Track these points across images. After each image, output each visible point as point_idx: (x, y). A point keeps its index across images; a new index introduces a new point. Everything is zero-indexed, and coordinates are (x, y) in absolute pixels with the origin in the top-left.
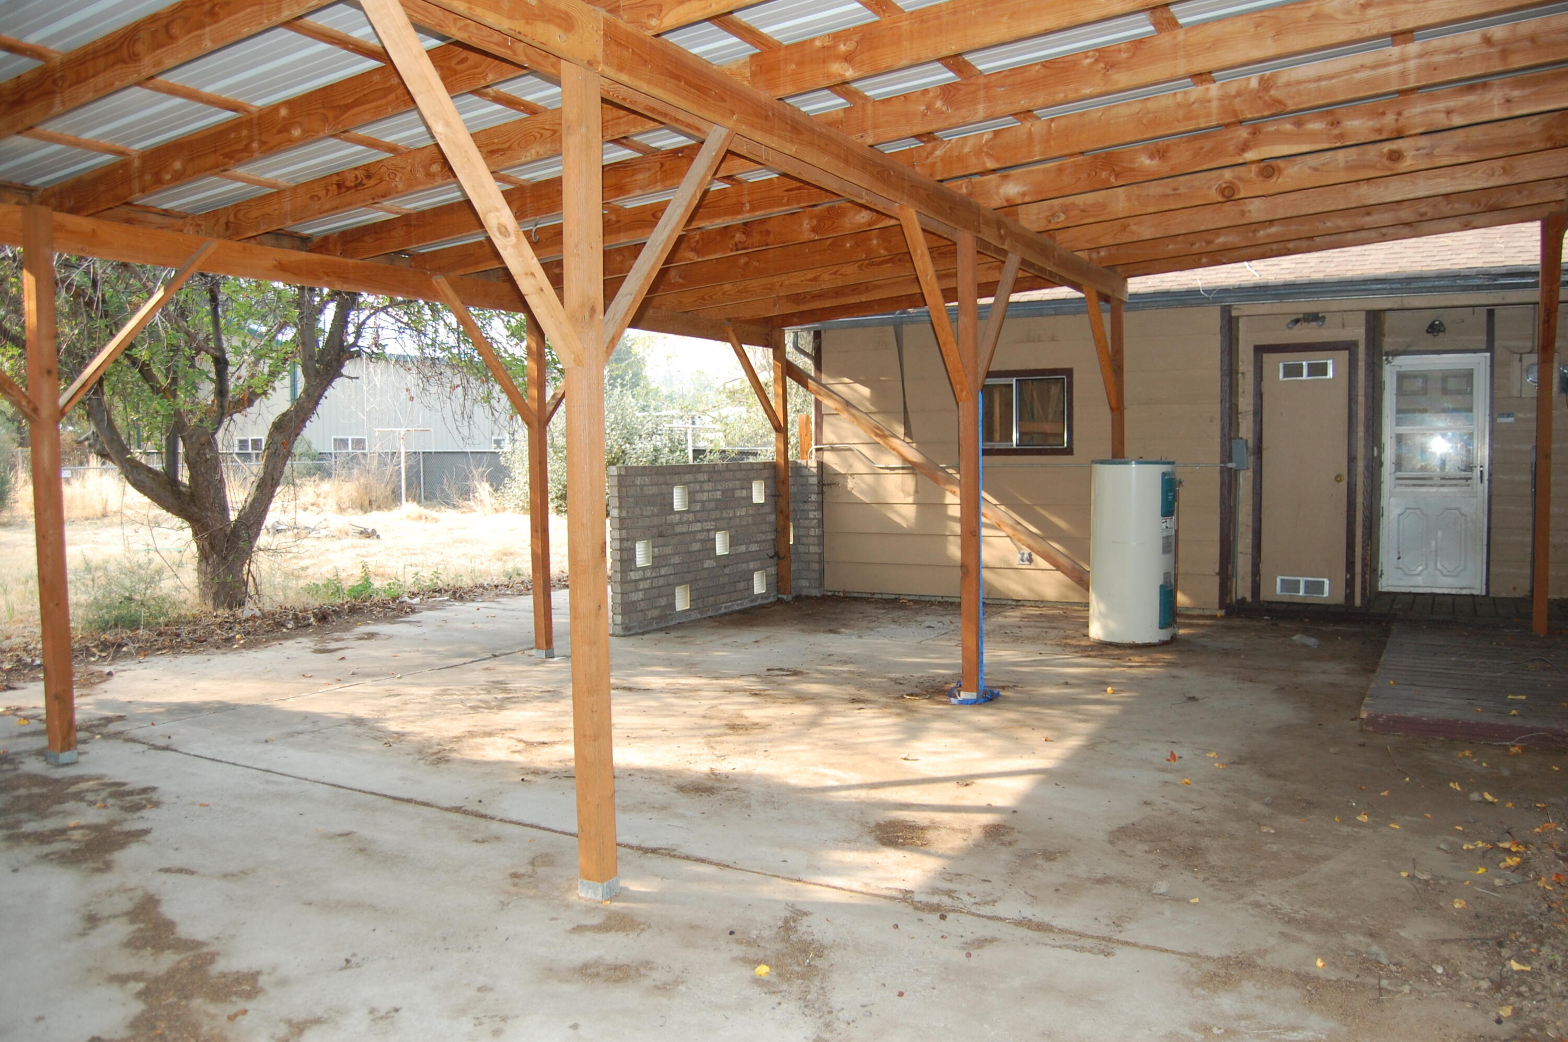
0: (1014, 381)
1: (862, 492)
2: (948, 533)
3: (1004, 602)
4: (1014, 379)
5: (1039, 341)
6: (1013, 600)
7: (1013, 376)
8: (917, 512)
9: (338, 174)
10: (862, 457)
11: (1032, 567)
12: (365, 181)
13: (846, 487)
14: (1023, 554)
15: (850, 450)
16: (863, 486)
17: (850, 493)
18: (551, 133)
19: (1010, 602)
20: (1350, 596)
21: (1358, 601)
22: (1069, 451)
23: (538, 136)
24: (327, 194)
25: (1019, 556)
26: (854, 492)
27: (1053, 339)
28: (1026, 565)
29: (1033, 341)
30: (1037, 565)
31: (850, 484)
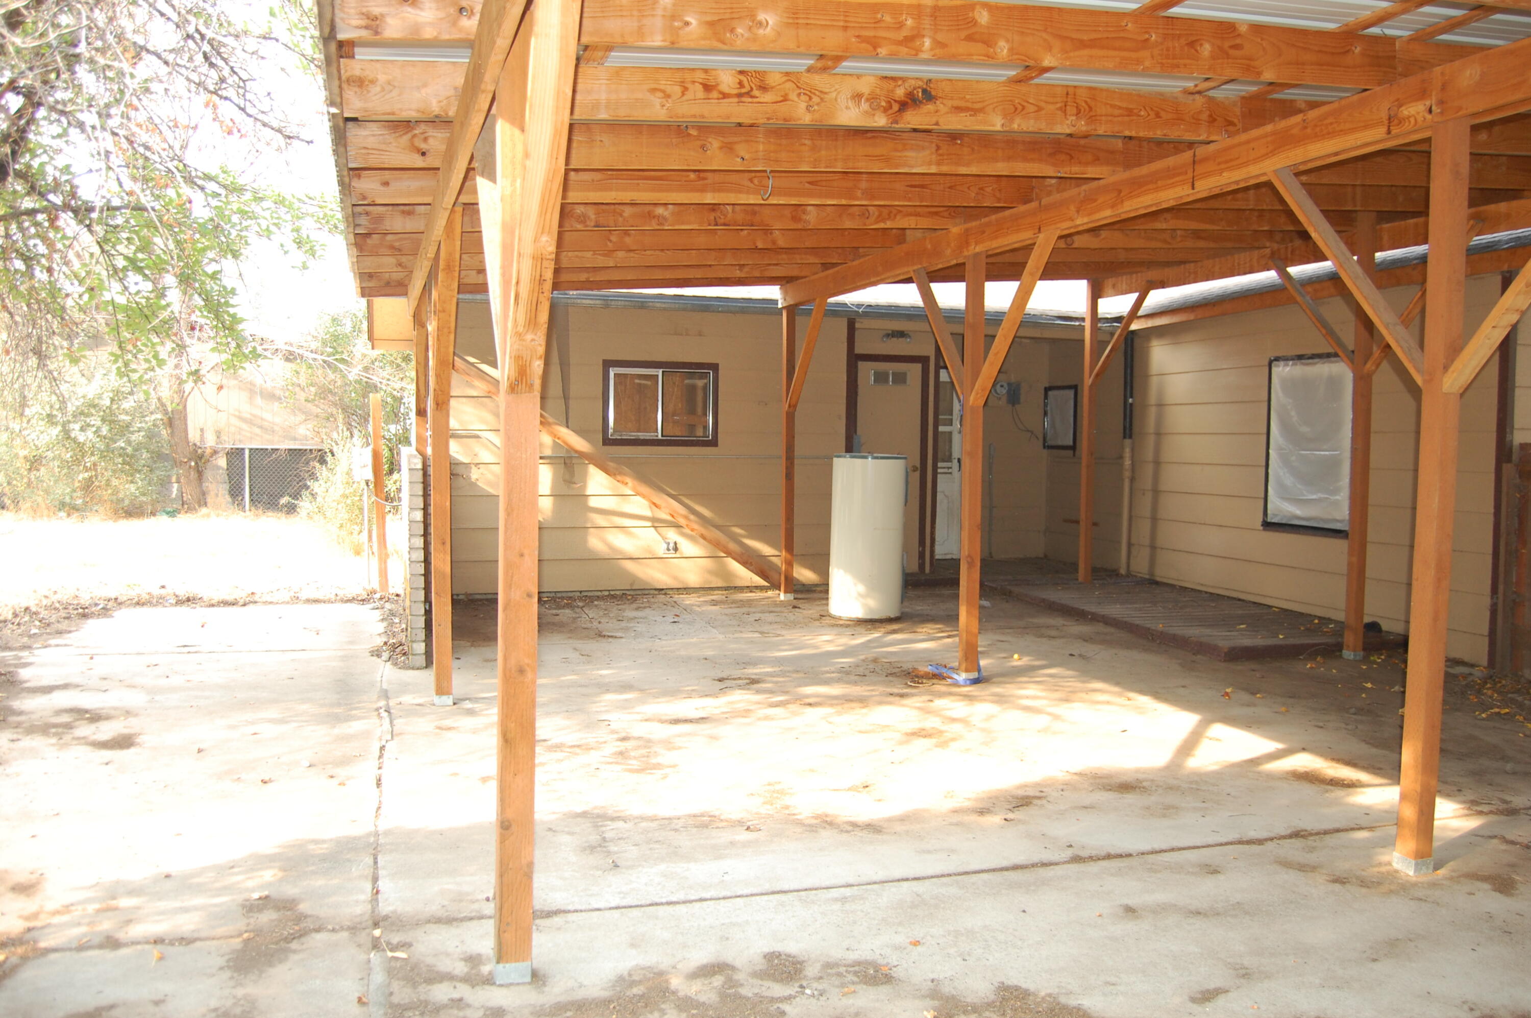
0: (660, 372)
1: (489, 483)
2: (589, 526)
3: (646, 592)
4: (661, 371)
5: (687, 335)
6: (656, 589)
7: (660, 368)
8: (554, 505)
9: (706, 71)
10: (490, 445)
11: (678, 555)
12: (756, 92)
13: (470, 478)
14: (669, 544)
15: (478, 437)
16: (490, 476)
17: (474, 485)
18: (1036, 108)
19: (652, 592)
20: (922, 566)
21: (927, 570)
22: (714, 443)
23: (1020, 107)
24: (683, 94)
25: (665, 546)
26: (479, 483)
27: (700, 334)
28: (672, 554)
29: (681, 335)
30: (681, 553)
31: (475, 475)
